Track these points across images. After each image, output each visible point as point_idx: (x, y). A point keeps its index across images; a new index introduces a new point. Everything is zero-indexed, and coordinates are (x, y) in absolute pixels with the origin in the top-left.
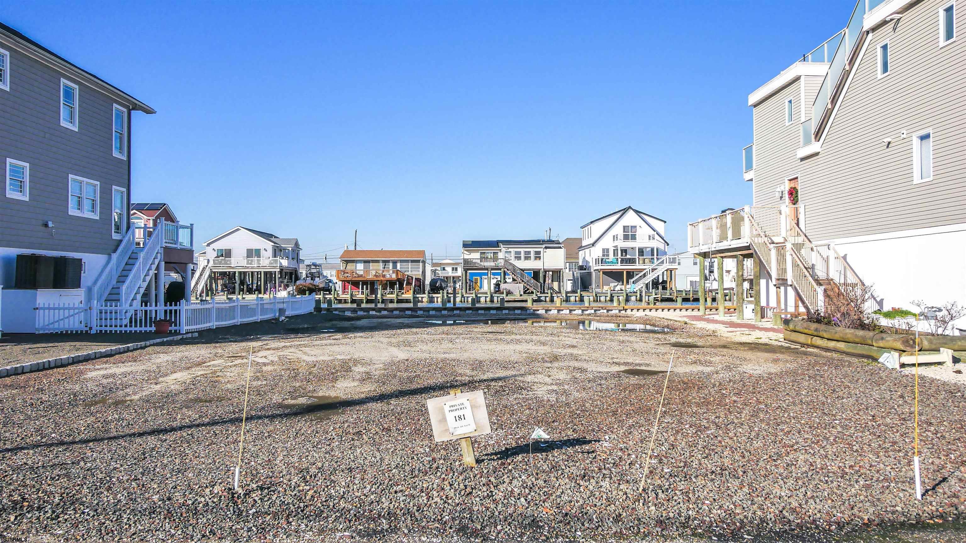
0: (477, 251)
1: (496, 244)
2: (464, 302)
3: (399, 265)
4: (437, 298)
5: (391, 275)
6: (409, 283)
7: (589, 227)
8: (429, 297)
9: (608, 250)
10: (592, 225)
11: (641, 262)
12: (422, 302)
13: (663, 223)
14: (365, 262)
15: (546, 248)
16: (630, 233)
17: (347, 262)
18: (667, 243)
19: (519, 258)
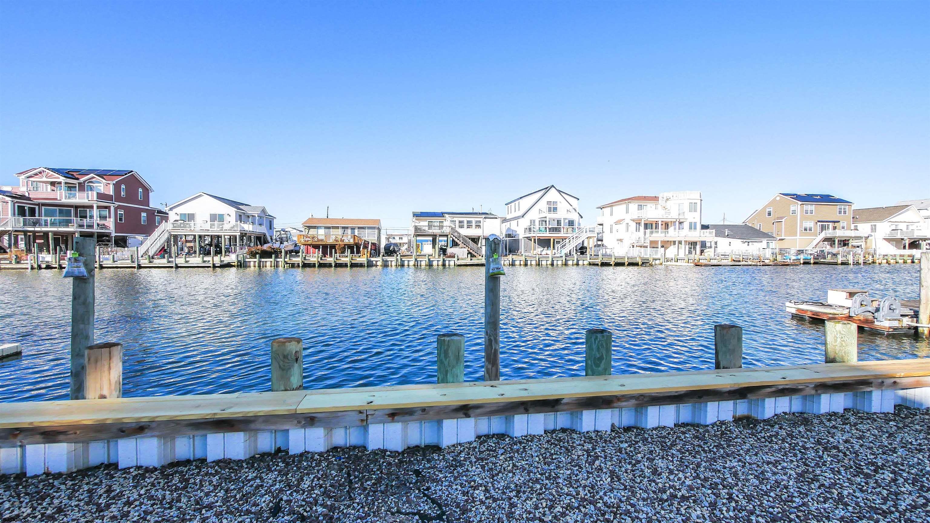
0: (425, 220)
1: (442, 215)
2: (418, 265)
3: (356, 231)
4: (391, 261)
5: (349, 240)
6: (366, 247)
7: (517, 202)
8: (383, 260)
9: (534, 221)
10: (520, 200)
11: (565, 230)
12: (376, 266)
13: (576, 200)
14: (326, 228)
15: (485, 218)
16: (552, 206)
17: (310, 227)
18: (581, 216)
19: (461, 227)
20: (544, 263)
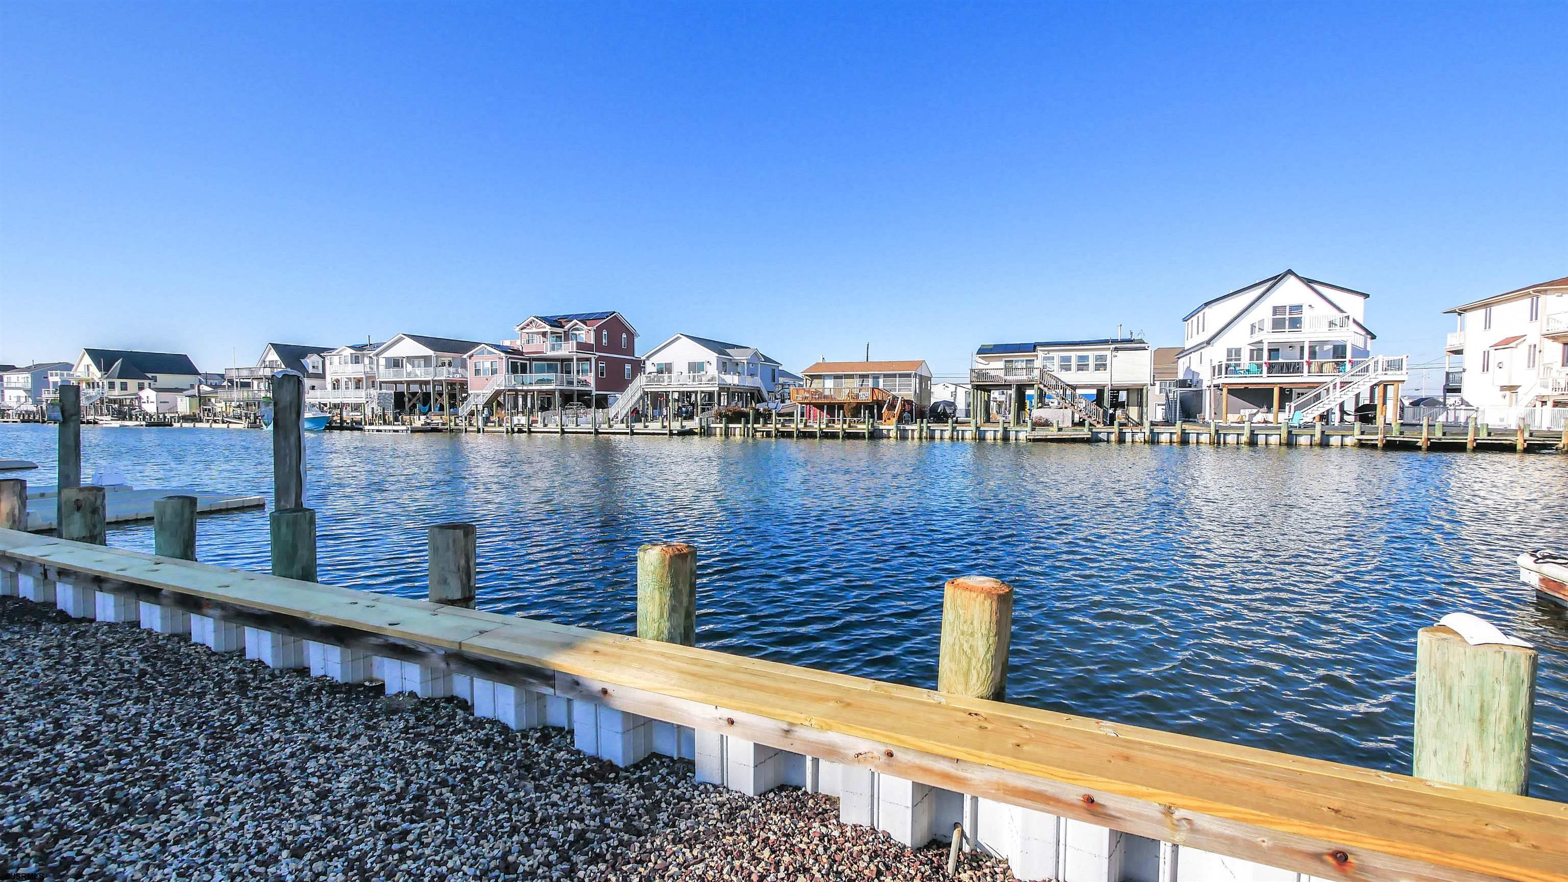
0: (999, 359)
1: (1034, 347)
2: (958, 439)
3: (881, 381)
4: (913, 431)
5: (865, 396)
6: (892, 407)
7: (1200, 314)
8: (898, 429)
9: (1238, 351)
10: (1207, 310)
11: (1314, 368)
12: (889, 438)
13: (1361, 299)
14: (837, 377)
15: (1116, 349)
16: (1287, 316)
17: (813, 377)
18: (1368, 333)
19: (1068, 368)
20: (1231, 439)
